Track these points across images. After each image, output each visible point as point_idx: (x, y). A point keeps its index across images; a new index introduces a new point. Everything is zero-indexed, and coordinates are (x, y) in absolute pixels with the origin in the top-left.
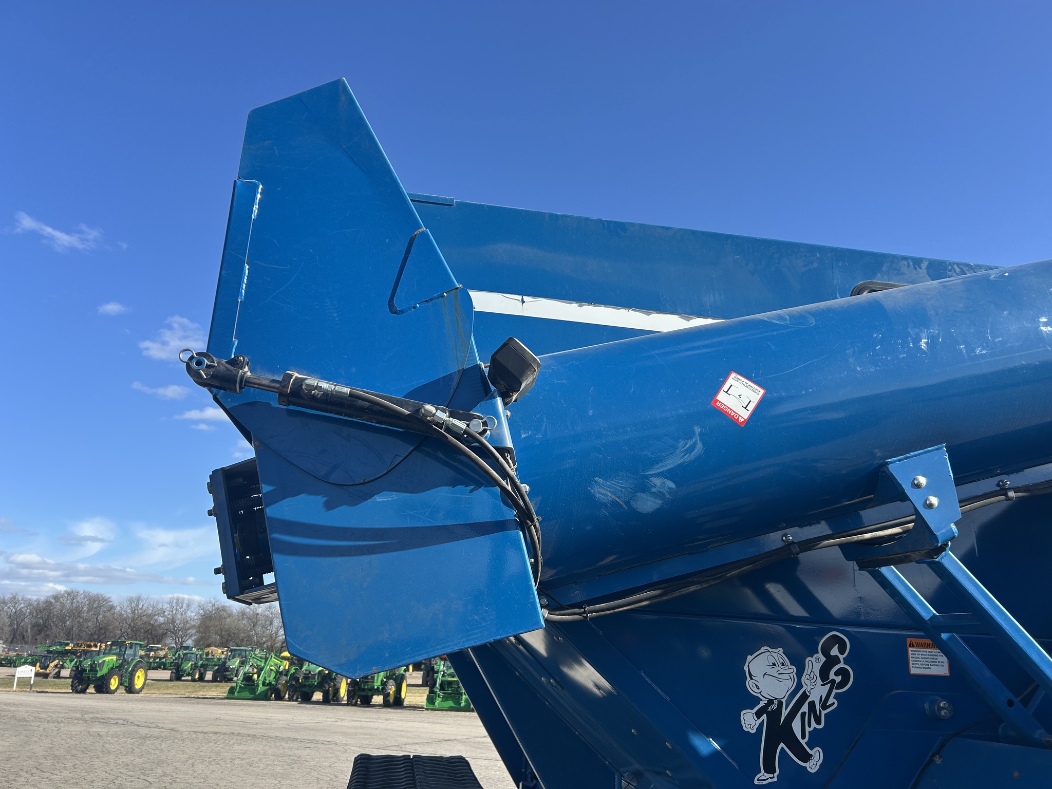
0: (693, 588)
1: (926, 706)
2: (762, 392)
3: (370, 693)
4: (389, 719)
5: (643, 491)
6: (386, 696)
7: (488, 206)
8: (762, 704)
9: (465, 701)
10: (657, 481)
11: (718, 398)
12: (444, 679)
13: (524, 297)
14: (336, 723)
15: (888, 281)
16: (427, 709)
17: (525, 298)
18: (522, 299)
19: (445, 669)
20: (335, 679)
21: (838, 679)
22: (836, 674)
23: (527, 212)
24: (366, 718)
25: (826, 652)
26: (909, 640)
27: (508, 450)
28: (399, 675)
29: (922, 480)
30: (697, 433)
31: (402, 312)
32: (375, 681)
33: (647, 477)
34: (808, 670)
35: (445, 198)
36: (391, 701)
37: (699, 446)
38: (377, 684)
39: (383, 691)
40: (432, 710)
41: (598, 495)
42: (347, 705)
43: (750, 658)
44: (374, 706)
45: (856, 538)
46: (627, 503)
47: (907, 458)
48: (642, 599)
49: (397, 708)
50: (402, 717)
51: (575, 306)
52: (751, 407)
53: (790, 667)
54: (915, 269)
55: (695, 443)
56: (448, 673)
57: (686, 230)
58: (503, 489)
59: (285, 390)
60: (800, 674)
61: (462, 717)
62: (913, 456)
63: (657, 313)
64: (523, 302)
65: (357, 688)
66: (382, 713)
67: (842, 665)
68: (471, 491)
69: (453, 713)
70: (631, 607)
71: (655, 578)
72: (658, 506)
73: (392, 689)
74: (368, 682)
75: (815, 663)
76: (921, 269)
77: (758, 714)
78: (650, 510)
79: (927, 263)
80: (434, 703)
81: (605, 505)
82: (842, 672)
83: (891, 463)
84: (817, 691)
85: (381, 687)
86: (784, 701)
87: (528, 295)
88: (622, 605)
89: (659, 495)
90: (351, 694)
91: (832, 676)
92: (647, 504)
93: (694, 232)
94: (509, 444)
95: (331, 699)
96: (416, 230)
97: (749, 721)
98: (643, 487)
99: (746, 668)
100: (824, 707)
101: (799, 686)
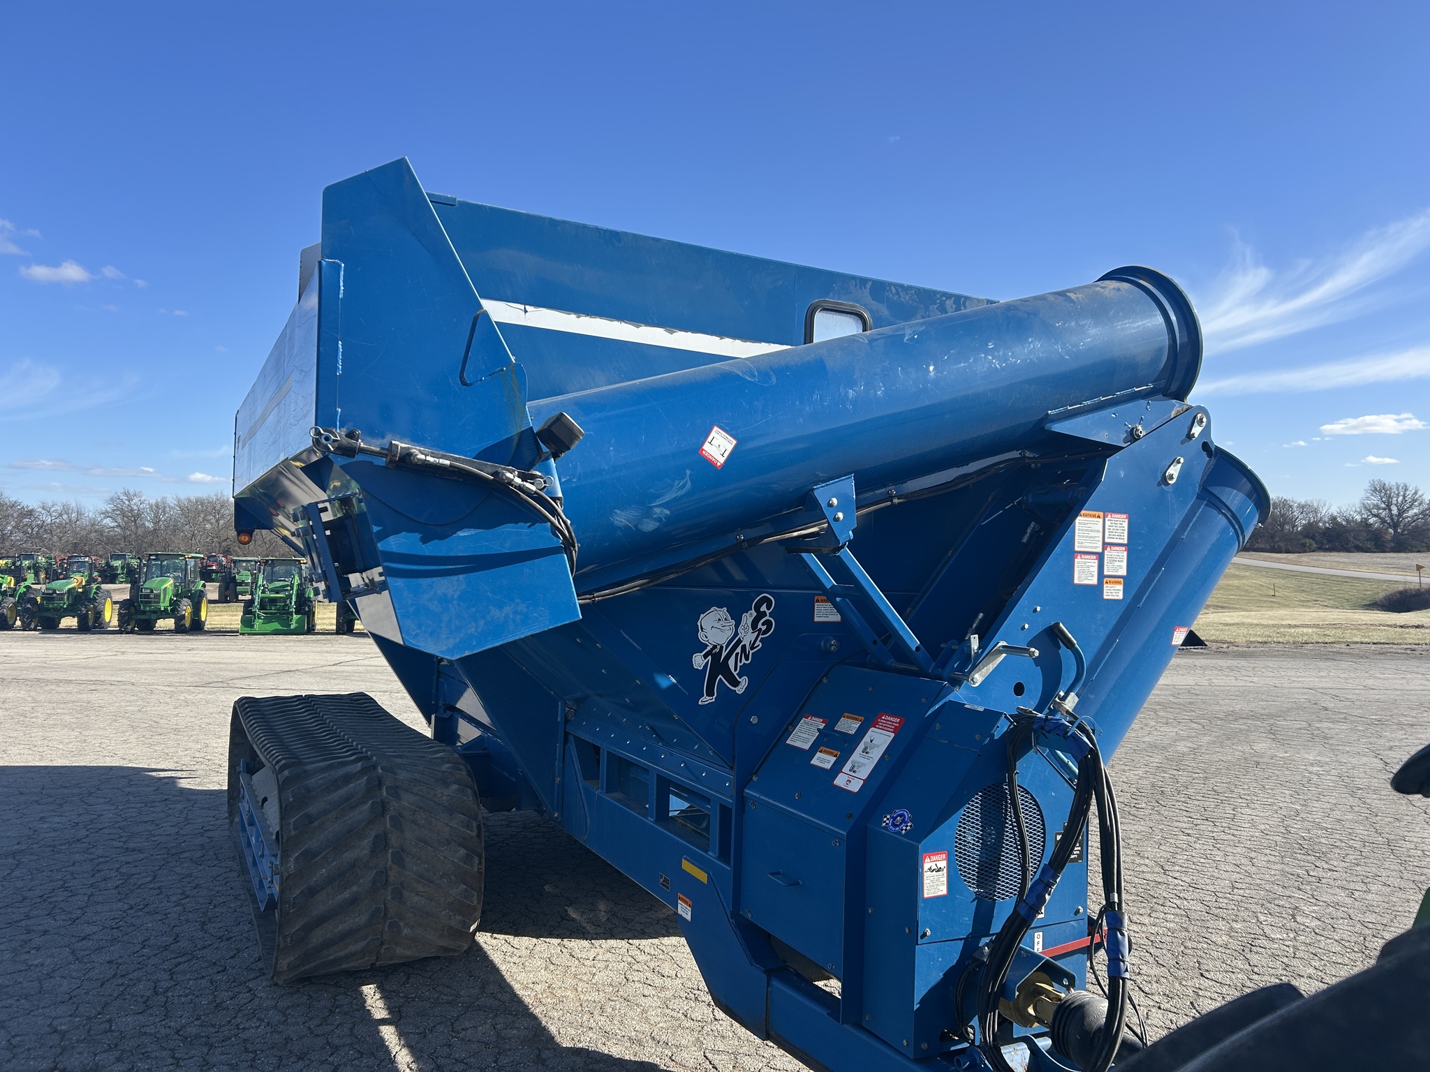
0: (672, 576)
1: (822, 644)
2: (734, 442)
3: (153, 616)
4: (193, 649)
5: (647, 517)
6: (180, 620)
7: (490, 208)
8: (708, 649)
9: (296, 623)
10: (658, 510)
11: (704, 448)
12: (264, 595)
13: (526, 306)
14: (115, 657)
15: (838, 300)
16: (243, 634)
17: (528, 308)
18: (525, 308)
19: (265, 583)
20: (95, 599)
21: (764, 628)
22: (763, 624)
23: (528, 216)
24: (158, 649)
25: (757, 609)
26: (816, 598)
27: (559, 499)
28: (196, 591)
29: (835, 501)
30: (688, 475)
31: (471, 384)
32: (162, 600)
33: (651, 508)
34: (743, 623)
35: (447, 197)
36: (187, 625)
37: (689, 483)
38: (164, 604)
39: (173, 612)
40: (249, 634)
41: (616, 522)
42: (120, 632)
43: (702, 616)
44: (161, 633)
45: (787, 536)
46: (636, 526)
47: (827, 485)
48: (634, 586)
49: (197, 634)
50: (211, 645)
51: (573, 316)
52: (726, 455)
53: (731, 621)
54: (861, 289)
55: (686, 482)
56: (269, 588)
57: (673, 243)
58: (552, 523)
59: (394, 458)
60: (737, 626)
61: (294, 641)
62: (831, 484)
63: (646, 326)
64: (526, 311)
65: (133, 610)
66: (177, 641)
67: (767, 618)
68: (529, 527)
69: (281, 637)
70: (626, 592)
71: (645, 570)
72: (656, 527)
73: (186, 609)
74: (150, 602)
75: (748, 618)
76: (866, 288)
77: (705, 656)
78: (651, 530)
79: (870, 283)
80: (252, 626)
81: (620, 528)
82: (768, 623)
83: (816, 489)
84: (748, 637)
85: (169, 608)
86: (724, 646)
87: (530, 305)
88: (620, 590)
89: (659, 520)
90: (123, 620)
91: (760, 626)
92: (649, 526)
93: (680, 245)
94: (560, 495)
95: (91, 625)
96: (478, 311)
97: (699, 661)
98: (648, 513)
99: (699, 624)
100: (752, 648)
101: (736, 634)
